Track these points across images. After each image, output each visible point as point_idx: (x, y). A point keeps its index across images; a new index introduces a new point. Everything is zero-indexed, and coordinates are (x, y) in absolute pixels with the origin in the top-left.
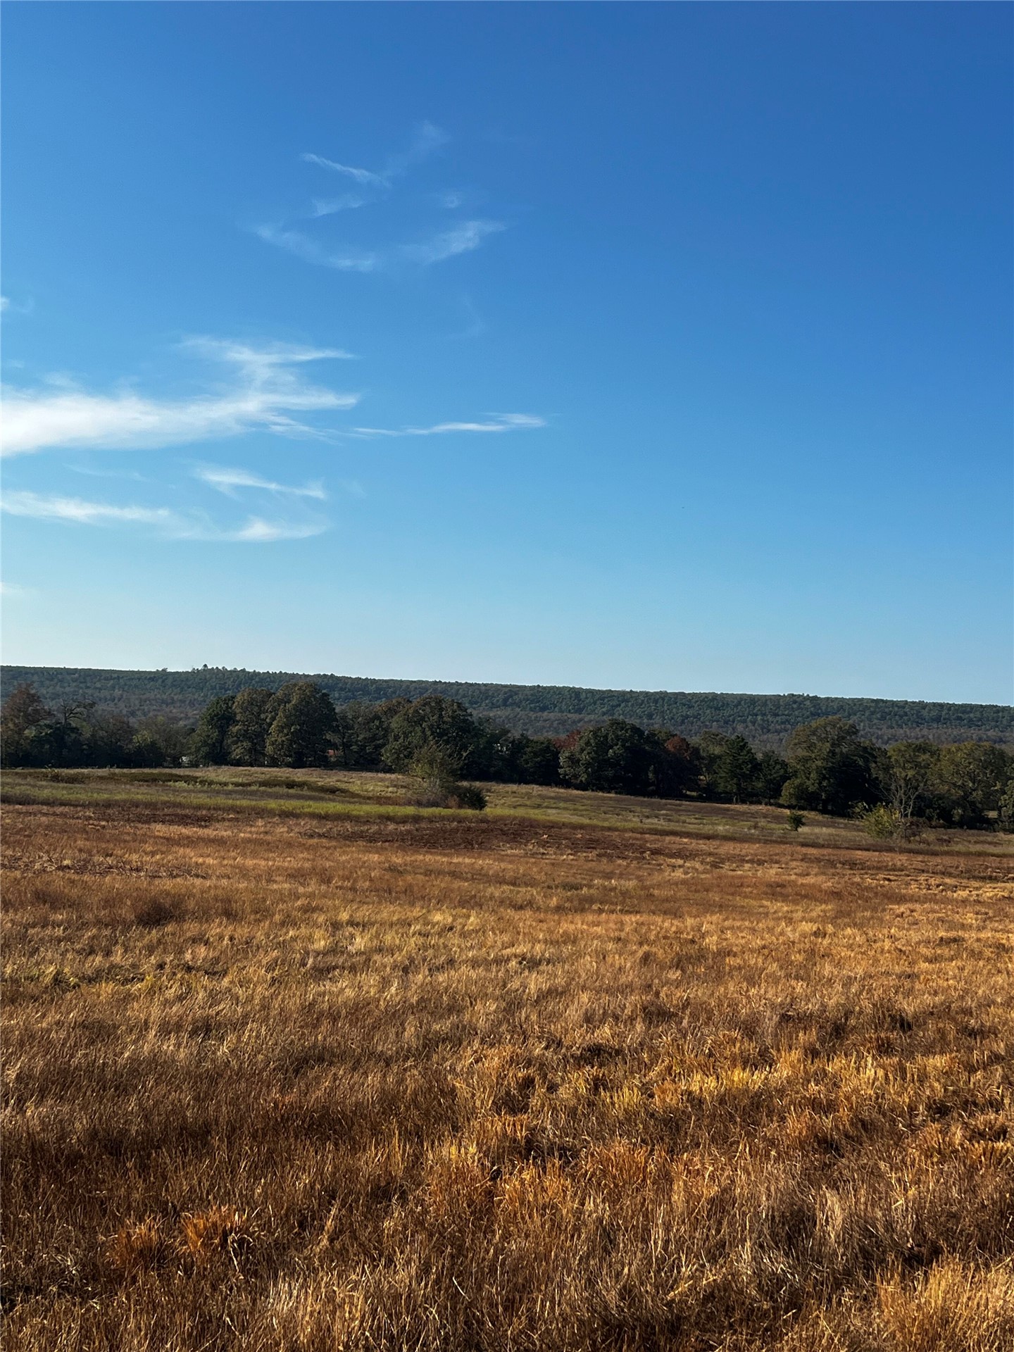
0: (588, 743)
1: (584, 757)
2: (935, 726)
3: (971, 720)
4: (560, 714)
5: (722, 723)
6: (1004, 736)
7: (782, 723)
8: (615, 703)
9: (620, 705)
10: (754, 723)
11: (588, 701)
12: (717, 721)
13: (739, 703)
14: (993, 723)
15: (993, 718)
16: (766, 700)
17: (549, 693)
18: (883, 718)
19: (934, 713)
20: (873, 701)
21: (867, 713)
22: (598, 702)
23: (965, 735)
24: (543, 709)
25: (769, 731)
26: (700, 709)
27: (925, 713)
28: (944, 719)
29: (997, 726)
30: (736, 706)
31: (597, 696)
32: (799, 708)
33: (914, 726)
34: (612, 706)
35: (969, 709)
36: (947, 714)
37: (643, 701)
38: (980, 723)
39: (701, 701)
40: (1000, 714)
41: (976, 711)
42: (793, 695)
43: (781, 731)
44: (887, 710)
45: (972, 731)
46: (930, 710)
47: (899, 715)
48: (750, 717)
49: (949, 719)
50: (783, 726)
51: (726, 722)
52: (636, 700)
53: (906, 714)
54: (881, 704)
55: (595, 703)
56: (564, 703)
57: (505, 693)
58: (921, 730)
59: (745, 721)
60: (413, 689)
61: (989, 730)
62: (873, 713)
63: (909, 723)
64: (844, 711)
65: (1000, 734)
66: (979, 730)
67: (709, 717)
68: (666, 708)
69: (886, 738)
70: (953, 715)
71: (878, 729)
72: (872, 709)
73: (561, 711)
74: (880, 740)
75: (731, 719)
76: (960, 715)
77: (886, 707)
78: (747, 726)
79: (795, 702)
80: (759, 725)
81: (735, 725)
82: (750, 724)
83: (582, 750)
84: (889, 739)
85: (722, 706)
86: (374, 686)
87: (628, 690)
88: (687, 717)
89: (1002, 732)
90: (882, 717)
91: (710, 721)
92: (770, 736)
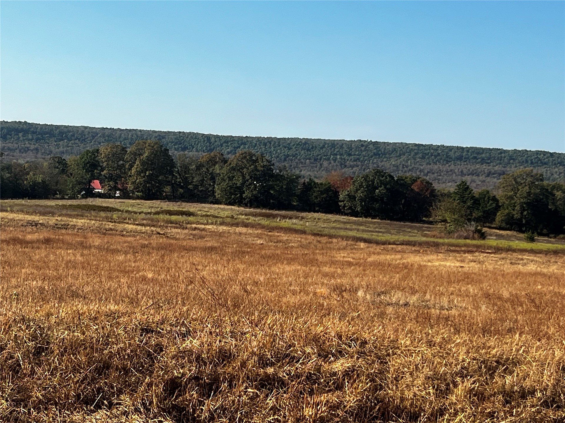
0: (361, 186)
1: (360, 194)
2: (459, 163)
3: (483, 159)
4: (197, 153)
5: (313, 161)
6: (506, 171)
7: (355, 161)
8: (236, 145)
9: (239, 147)
10: (335, 161)
11: (216, 144)
12: (310, 159)
13: (324, 146)
14: (498, 161)
15: (498, 158)
16: (343, 144)
17: (187, 137)
18: (423, 158)
19: (457, 154)
20: (416, 145)
21: (413, 154)
22: (224, 145)
23: (479, 170)
24: (184, 149)
25: (346, 166)
26: (297, 150)
27: (451, 154)
28: (465, 158)
29: (500, 164)
30: (322, 148)
31: (223, 141)
32: (365, 150)
33: (445, 162)
34: (234, 148)
35: (481, 151)
36: (466, 155)
37: (256, 144)
38: (489, 161)
39: (297, 145)
40: (503, 155)
41: (486, 153)
42: (360, 140)
43: (354, 167)
44: (425, 152)
45: (484, 167)
46: (455, 152)
47: (435, 156)
48: (332, 157)
49: (468, 158)
50: (355, 163)
51: (316, 160)
52: (251, 143)
53: (439, 154)
54: (421, 148)
55: (222, 145)
56: (199, 145)
57: (156, 137)
58: (449, 166)
59: (328, 159)
60: (87, 133)
61: (495, 166)
62: (416, 154)
63: (442, 161)
64: (397, 152)
65: (503, 169)
66: (489, 166)
67: (303, 156)
68: (272, 149)
69: (426, 171)
70: (471, 155)
71: (420, 165)
72: (416, 151)
73: (197, 151)
74: (422, 173)
75: (319, 157)
76: (475, 155)
77: (425, 150)
78: (330, 163)
79: (362, 145)
80: (339, 162)
81: (321, 162)
82: (332, 162)
83: (357, 190)
84: (428, 172)
85: (312, 148)
86: (58, 131)
87: (244, 136)
88: (288, 156)
89: (504, 167)
90: (423, 156)
91: (304, 159)
92: (347, 170)
